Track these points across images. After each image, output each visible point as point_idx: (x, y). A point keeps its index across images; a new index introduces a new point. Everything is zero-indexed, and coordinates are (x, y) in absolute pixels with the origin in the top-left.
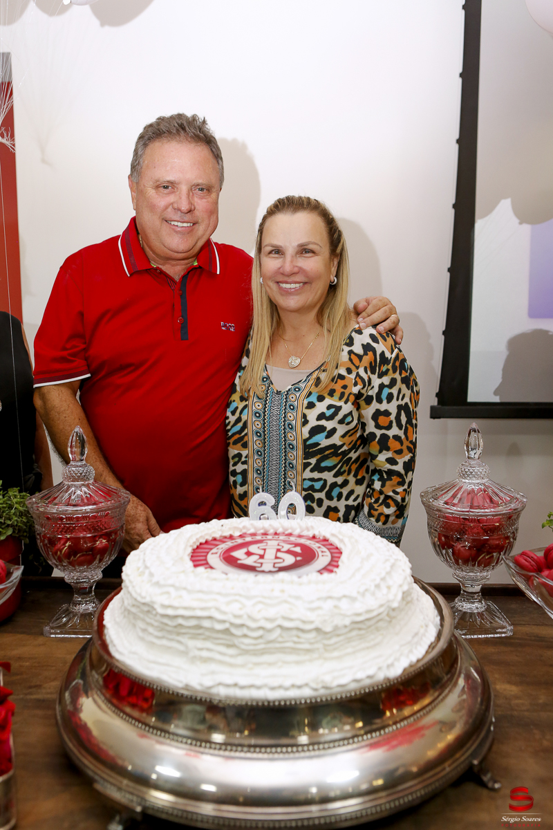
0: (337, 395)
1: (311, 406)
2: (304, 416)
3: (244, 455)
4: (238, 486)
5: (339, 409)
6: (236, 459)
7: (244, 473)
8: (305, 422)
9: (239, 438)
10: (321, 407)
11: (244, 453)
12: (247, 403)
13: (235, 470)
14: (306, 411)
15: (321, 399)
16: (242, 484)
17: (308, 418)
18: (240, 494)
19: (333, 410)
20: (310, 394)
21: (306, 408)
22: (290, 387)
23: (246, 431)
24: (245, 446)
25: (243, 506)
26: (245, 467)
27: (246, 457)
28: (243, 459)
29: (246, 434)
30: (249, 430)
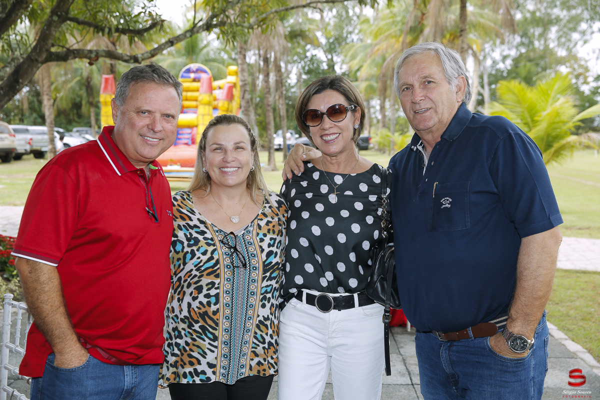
0: (271, 232)
1: (262, 240)
2: (261, 247)
3: (217, 283)
4: (212, 305)
5: (275, 239)
6: (210, 286)
7: (217, 295)
8: (262, 250)
9: (212, 271)
10: (267, 240)
11: (217, 281)
12: (215, 247)
13: (209, 293)
14: (260, 244)
15: (265, 235)
16: (215, 304)
17: (263, 248)
18: (213, 311)
19: (273, 241)
20: (258, 234)
21: (260, 242)
22: (243, 232)
23: (218, 266)
24: (217, 276)
25: (215, 319)
26: (218, 291)
27: (218, 284)
28: (216, 286)
29: (218, 268)
30: (221, 265)
